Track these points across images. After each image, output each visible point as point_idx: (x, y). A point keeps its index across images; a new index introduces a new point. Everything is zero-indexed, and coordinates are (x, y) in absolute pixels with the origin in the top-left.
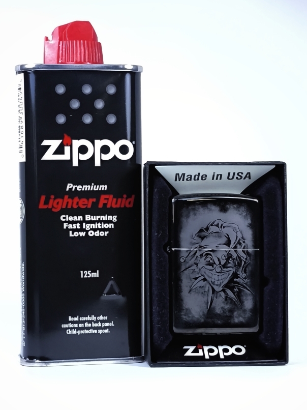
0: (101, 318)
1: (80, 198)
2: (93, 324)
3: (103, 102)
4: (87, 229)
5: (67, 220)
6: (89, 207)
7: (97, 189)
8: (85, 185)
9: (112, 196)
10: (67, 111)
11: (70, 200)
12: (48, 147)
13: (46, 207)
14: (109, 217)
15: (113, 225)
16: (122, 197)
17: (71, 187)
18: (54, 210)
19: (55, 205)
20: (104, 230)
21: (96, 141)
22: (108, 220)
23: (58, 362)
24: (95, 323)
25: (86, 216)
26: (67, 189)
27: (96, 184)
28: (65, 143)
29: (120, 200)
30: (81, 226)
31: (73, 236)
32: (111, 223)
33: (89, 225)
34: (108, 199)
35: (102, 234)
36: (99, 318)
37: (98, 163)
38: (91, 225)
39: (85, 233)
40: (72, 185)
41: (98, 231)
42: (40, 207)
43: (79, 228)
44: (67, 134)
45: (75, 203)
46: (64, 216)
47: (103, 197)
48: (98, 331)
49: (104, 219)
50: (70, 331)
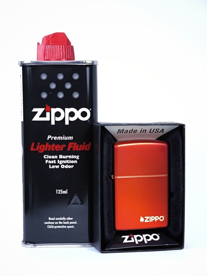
0: (69, 219)
1: (56, 144)
2: (64, 222)
3: (71, 85)
4: (60, 164)
5: (48, 158)
6: (62, 150)
7: (67, 139)
8: (59, 136)
9: (76, 143)
10: (48, 90)
11: (50, 146)
12: (36, 113)
13: (34, 150)
14: (74, 156)
15: (76, 161)
16: (82, 144)
17: (50, 138)
18: (40, 152)
19: (40, 149)
20: (71, 164)
21: (66, 109)
22: (73, 159)
23: (42, 245)
24: (65, 221)
25: (60, 156)
26: (48, 139)
27: (66, 136)
28: (46, 110)
29: (81, 146)
30: (57, 162)
31: (51, 168)
32: (75, 160)
33: (61, 161)
34: (73, 145)
35: (70, 167)
36: (67, 219)
37: (67, 123)
38: (63, 161)
39: (59, 166)
40: (51, 136)
41: (67, 165)
42: (31, 150)
43: (55, 163)
44: (48, 104)
45: (53, 147)
46: (46, 156)
47: (70, 144)
48: (67, 227)
49: (71, 158)
50: (49, 226)
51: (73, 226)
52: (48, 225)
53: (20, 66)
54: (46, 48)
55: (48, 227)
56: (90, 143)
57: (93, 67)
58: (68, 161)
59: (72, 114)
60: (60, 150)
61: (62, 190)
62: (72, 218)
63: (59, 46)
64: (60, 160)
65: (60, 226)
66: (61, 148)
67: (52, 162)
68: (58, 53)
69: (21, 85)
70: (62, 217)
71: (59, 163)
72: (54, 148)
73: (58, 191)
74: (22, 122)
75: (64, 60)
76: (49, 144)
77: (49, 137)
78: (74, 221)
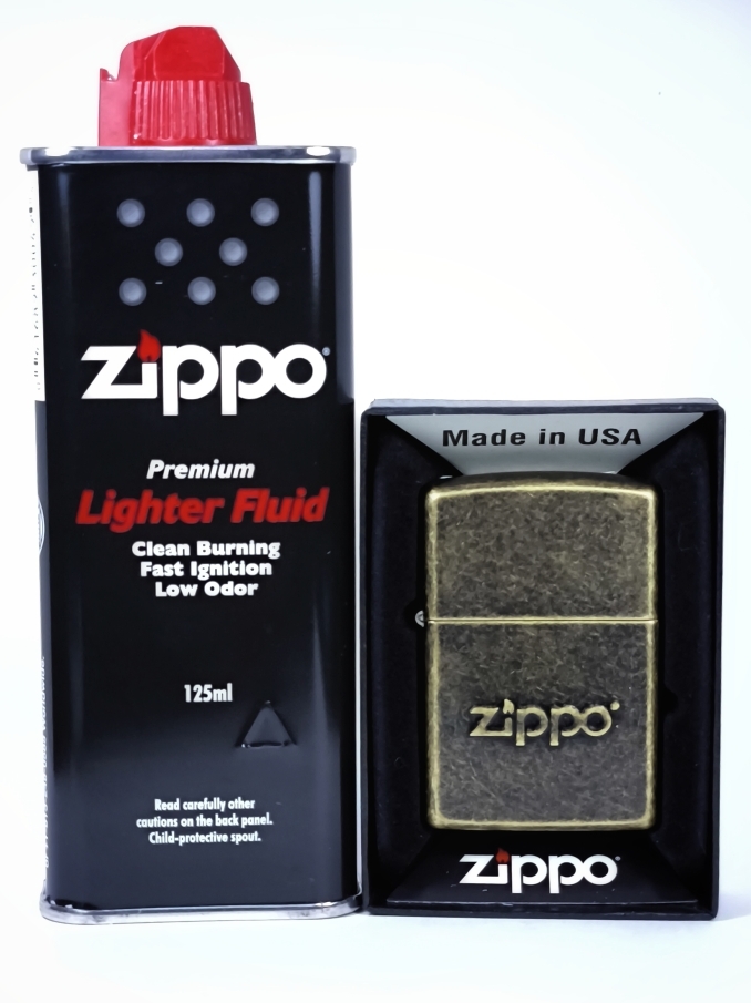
51: (256, 833)
52: (154, 829)
53: (30, 168)
54: (138, 92)
55: (154, 838)
56: (325, 492)
57: (334, 173)
58: (232, 568)
59: (249, 372)
60: (200, 523)
61: (210, 686)
62: (253, 802)
63: (191, 83)
64: (202, 560)
65: (202, 836)
66: (207, 510)
67: (169, 570)
68: (188, 114)
69: (33, 250)
70: (211, 800)
71: (198, 573)
72: (177, 511)
73: (195, 690)
74: (38, 404)
75: (213, 142)
76: (154, 496)
77: (156, 466)
78: (261, 814)
